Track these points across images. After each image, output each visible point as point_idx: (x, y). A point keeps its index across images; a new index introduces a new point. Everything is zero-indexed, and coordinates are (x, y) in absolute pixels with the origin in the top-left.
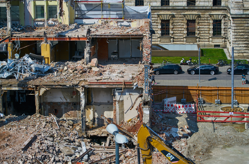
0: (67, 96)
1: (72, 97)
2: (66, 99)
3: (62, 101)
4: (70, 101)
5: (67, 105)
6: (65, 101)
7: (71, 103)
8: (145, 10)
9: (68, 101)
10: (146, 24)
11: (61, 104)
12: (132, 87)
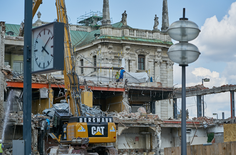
0: (130, 142)
1: (135, 143)
2: (129, 146)
3: (125, 148)
4: (132, 148)
5: (130, 153)
6: (128, 148)
7: (133, 149)
8: (142, 77)
9: (131, 148)
10: (159, 84)
11: (124, 151)
12: (200, 127)
